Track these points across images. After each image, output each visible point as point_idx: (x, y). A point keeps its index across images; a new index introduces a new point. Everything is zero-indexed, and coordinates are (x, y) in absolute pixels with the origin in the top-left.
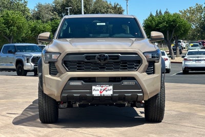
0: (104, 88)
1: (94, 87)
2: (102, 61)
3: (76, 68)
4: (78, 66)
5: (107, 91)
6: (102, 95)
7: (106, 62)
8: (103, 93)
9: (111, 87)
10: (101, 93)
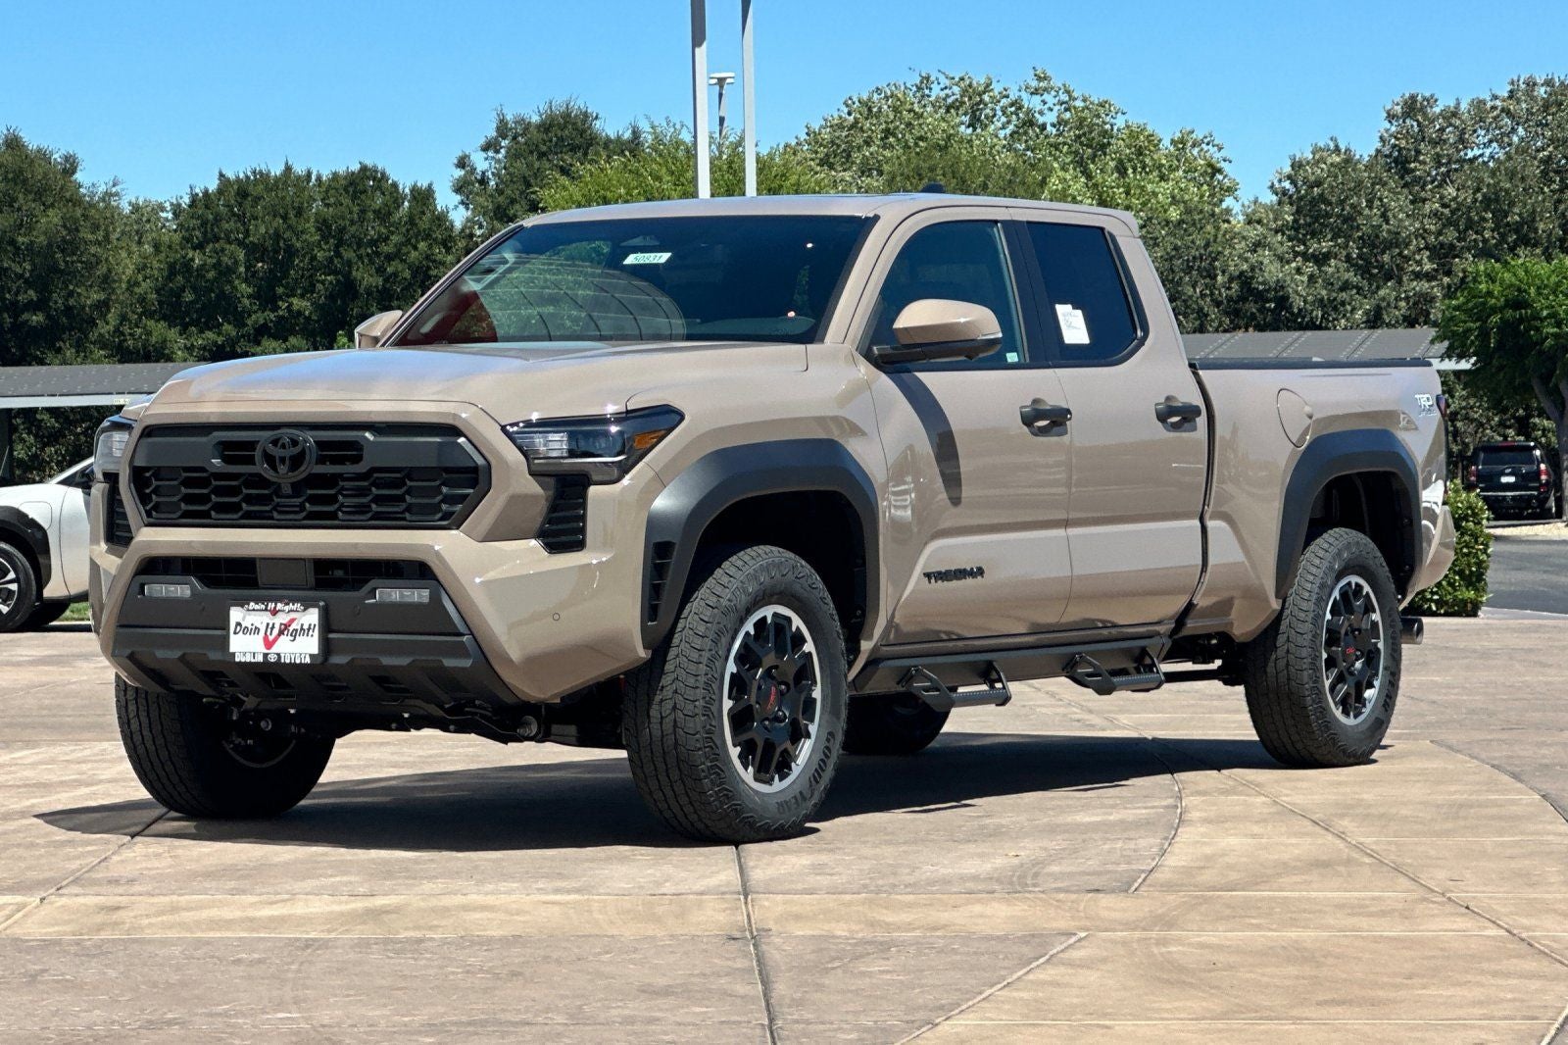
0: (281, 619)
1: (236, 614)
2: (283, 469)
3: (176, 506)
4: (187, 499)
5: (294, 635)
6: (272, 658)
7: (302, 473)
8: (275, 649)
9: (312, 617)
10: (269, 644)
